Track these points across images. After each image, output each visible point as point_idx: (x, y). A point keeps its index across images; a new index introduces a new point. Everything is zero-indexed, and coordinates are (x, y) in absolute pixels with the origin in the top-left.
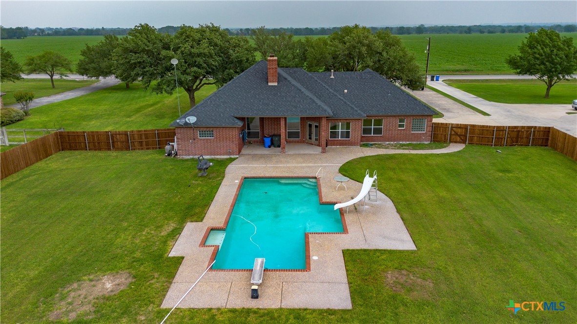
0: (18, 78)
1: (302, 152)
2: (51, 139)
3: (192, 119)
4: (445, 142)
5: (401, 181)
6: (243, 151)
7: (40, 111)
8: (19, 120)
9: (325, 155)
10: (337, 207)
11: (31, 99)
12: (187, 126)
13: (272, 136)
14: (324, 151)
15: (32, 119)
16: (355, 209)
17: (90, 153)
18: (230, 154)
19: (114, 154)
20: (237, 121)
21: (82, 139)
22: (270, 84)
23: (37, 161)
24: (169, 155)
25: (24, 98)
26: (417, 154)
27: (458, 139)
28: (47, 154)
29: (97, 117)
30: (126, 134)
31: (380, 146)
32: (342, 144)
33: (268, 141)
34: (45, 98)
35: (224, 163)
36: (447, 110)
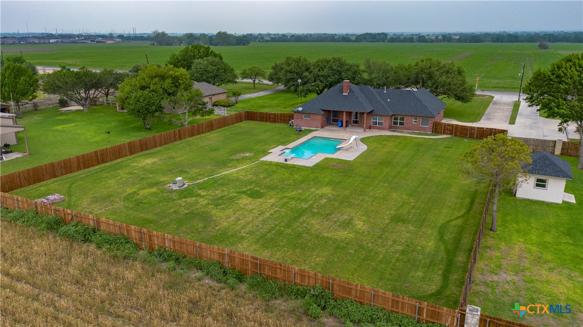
0: (236, 82)
1: (357, 130)
2: (243, 114)
3: (300, 109)
4: (440, 133)
6: (325, 128)
7: (243, 101)
8: (233, 105)
9: (364, 133)
10: (337, 147)
11: (239, 95)
12: (298, 112)
14: (364, 131)
15: (238, 105)
17: (259, 122)
18: (317, 127)
19: (268, 123)
20: (321, 111)
21: (256, 115)
22: (344, 94)
23: (236, 123)
24: (290, 125)
25: (236, 94)
26: (413, 137)
27: (449, 132)
28: (241, 121)
29: (269, 107)
30: (275, 114)
31: (400, 132)
32: (378, 128)
33: (340, 123)
34: (248, 95)
35: (311, 131)
36: (489, 119)
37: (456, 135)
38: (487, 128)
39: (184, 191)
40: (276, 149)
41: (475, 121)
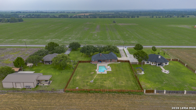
1: (104, 63)
4: (119, 62)
5: (112, 66)
12: (93, 61)
14: (106, 63)
16: (108, 68)
17: (82, 63)
20: (97, 60)
22: (101, 56)
23: (78, 64)
24: (91, 63)
26: (115, 63)
31: (112, 62)
32: (108, 62)
33: (100, 62)
35: (97, 64)
36: (123, 56)
37: (121, 62)
39: (94, 82)
40: (96, 70)
41: (121, 57)
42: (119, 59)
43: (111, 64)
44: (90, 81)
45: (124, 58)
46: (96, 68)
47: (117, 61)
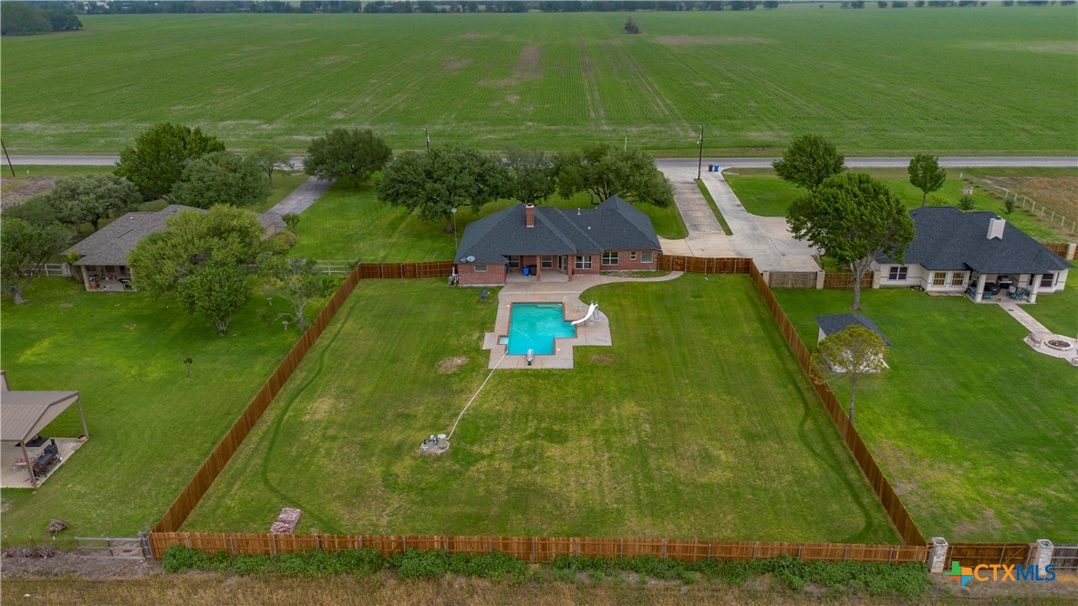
1: (553, 280)
2: (357, 270)
3: (471, 259)
4: (669, 269)
5: (620, 305)
6: (508, 280)
9: (571, 283)
10: (573, 323)
12: (468, 263)
13: (529, 267)
14: (570, 280)
16: (585, 324)
17: (387, 281)
18: (498, 282)
19: (405, 281)
21: (378, 269)
22: (528, 227)
23: (353, 289)
24: (453, 283)
26: (641, 282)
27: (678, 268)
28: (356, 283)
30: (414, 265)
31: (616, 275)
32: (585, 272)
33: (526, 270)
35: (495, 291)
36: (696, 227)
37: (688, 272)
38: (728, 259)
39: (454, 453)
40: (489, 342)
41: (681, 233)
42: (671, 247)
43: (612, 286)
44: (420, 436)
45: (704, 244)
46: (487, 324)
47: (652, 261)
